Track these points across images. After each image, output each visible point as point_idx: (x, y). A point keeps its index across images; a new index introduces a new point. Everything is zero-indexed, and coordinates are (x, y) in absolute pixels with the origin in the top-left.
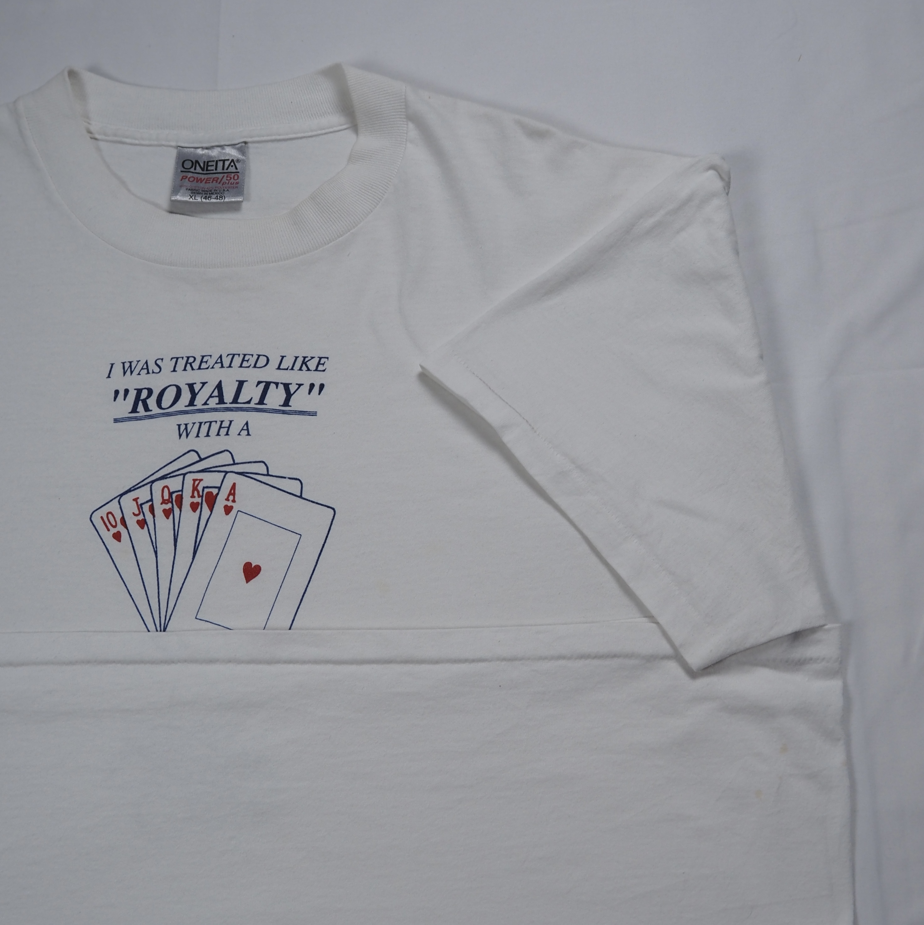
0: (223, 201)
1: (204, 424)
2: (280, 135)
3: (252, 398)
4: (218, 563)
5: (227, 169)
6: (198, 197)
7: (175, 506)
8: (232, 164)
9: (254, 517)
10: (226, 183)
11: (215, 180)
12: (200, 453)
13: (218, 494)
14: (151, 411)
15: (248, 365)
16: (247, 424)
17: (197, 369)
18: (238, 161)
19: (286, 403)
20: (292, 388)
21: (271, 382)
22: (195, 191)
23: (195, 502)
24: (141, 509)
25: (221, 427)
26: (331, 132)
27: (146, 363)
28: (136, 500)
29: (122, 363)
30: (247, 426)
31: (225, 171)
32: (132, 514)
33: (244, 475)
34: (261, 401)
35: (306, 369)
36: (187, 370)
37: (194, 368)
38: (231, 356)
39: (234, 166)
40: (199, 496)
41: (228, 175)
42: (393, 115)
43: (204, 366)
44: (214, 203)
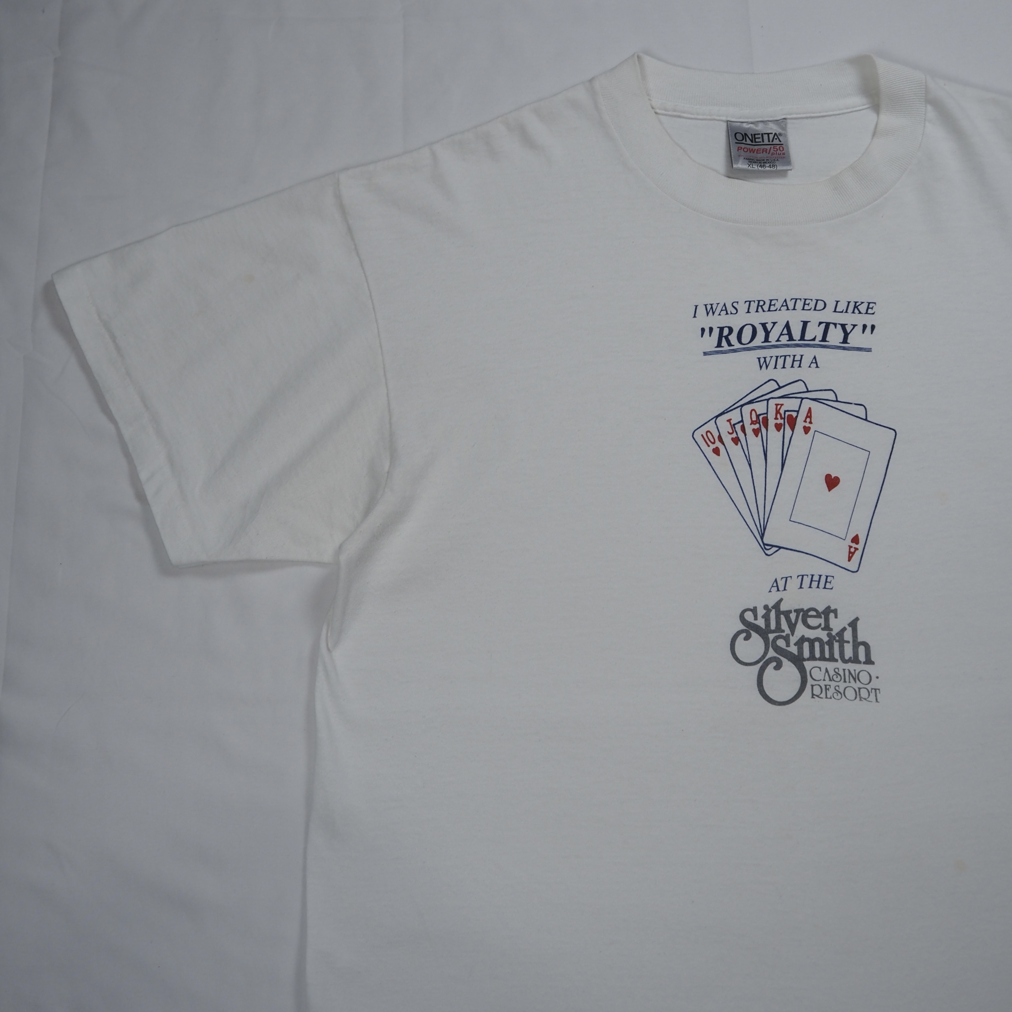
0: (776, 168)
1: (780, 358)
3: (816, 336)
4: (803, 475)
5: (772, 141)
6: (755, 165)
7: (762, 426)
9: (829, 436)
10: (774, 153)
11: (764, 151)
12: (778, 382)
13: (797, 417)
14: (734, 346)
15: (809, 308)
16: (815, 358)
17: (767, 311)
18: (781, 134)
19: (845, 341)
20: (849, 328)
21: (830, 323)
22: (751, 160)
23: (778, 423)
24: (734, 429)
25: (794, 361)
26: (855, 112)
27: (725, 305)
28: (729, 421)
29: (704, 305)
30: (816, 360)
31: (771, 143)
32: (727, 433)
33: (817, 401)
34: (824, 339)
35: (858, 312)
36: (759, 312)
37: (765, 310)
38: (794, 301)
39: (778, 140)
40: (781, 418)
41: (774, 147)
42: (914, 99)
43: (772, 308)
44: (768, 171)
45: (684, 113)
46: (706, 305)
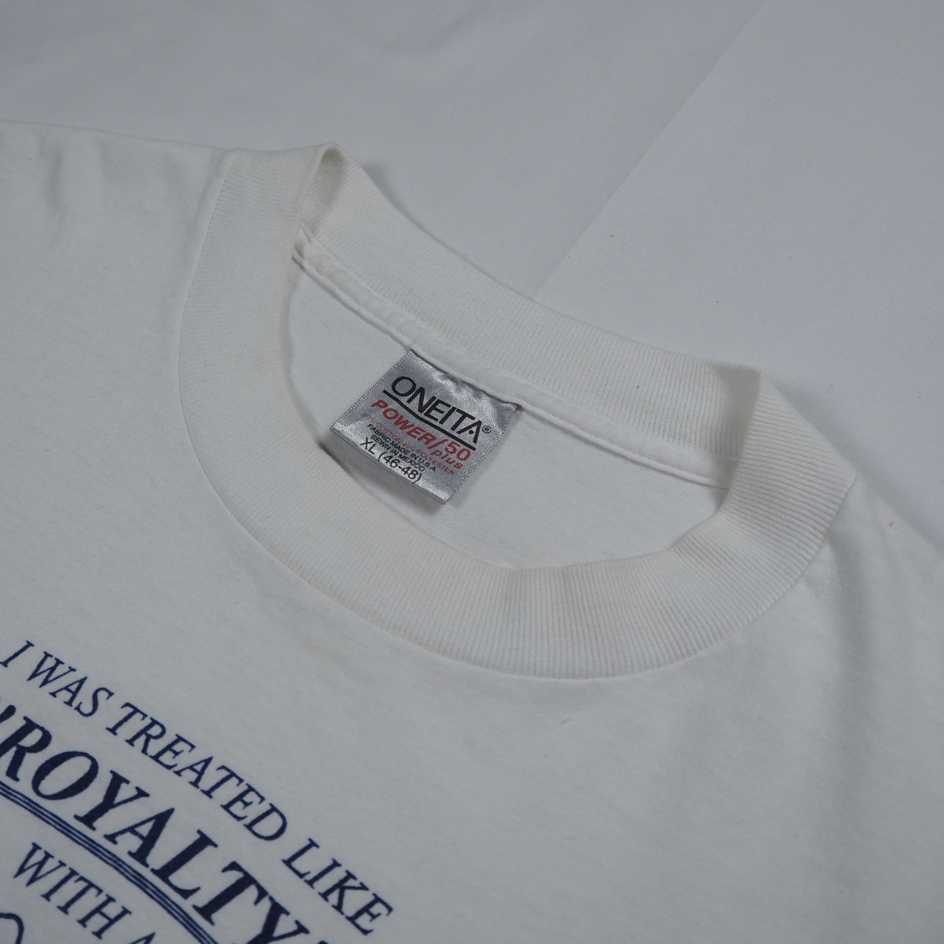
0: (413, 481)
1: (77, 881)
2: (583, 429)
3: (198, 889)
5: (459, 432)
6: (379, 450)
8: (474, 429)
10: (441, 453)
11: (426, 439)
14: (17, 780)
15: (240, 814)
16: (151, 938)
17: (151, 757)
20: (283, 926)
21: (254, 881)
22: (381, 437)
25: (98, 910)
26: (674, 476)
27: (82, 682)
29: (44, 653)
31: (454, 433)
34: (210, 909)
35: (336, 903)
36: (133, 745)
37: (149, 750)
38: (225, 773)
39: (474, 434)
41: (453, 442)
42: (804, 515)
43: (167, 757)
44: (397, 476)
45: (345, 291)
46: (47, 655)
